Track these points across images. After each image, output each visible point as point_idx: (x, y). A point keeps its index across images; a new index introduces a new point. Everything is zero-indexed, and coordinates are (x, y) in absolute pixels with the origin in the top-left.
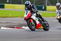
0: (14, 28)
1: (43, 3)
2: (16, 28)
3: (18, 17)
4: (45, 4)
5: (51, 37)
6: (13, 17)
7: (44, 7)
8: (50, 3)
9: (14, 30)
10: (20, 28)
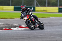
0: (3, 29)
1: (32, 4)
2: (5, 29)
3: (6, 18)
4: (34, 5)
5: (40, 37)
6: (1, 19)
7: (33, 8)
8: (39, 4)
9: (3, 31)
10: (9, 29)
